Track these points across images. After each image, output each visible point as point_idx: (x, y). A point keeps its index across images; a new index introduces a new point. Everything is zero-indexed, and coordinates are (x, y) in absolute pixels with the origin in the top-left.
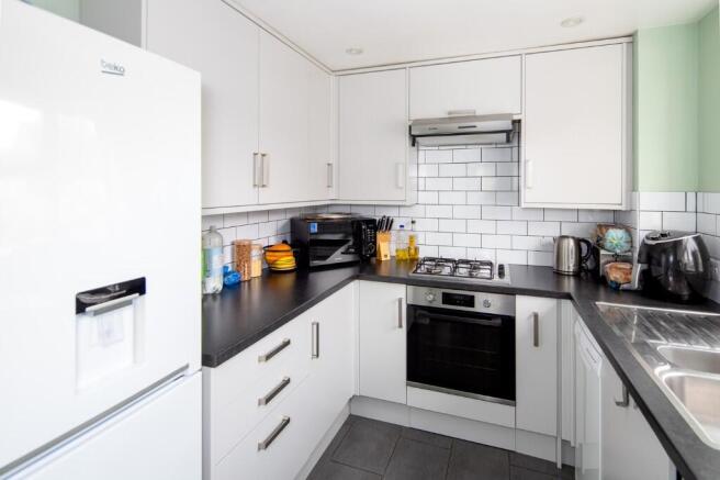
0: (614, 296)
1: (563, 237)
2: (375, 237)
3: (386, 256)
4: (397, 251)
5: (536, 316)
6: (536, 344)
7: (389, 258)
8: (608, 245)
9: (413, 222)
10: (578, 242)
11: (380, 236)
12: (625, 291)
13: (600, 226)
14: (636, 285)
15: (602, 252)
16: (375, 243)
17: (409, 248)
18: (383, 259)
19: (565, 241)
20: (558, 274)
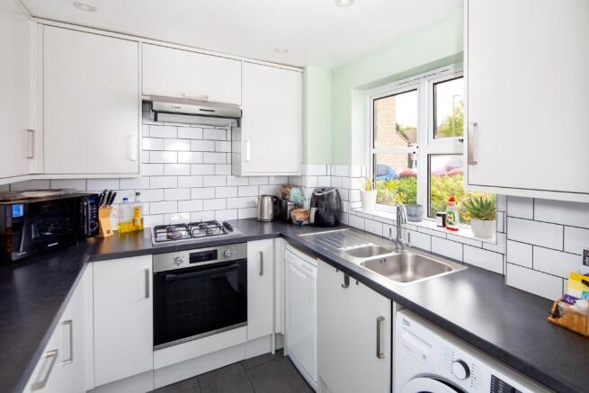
0: (299, 230)
1: (264, 196)
2: (97, 214)
3: (108, 232)
4: (119, 224)
5: (261, 254)
6: (261, 274)
7: (112, 233)
8: (292, 198)
9: (137, 194)
10: (273, 197)
11: (101, 211)
12: (306, 225)
13: (284, 186)
14: (312, 220)
15: (289, 203)
16: (97, 220)
17: (134, 221)
18: (106, 235)
19: (266, 198)
20: (261, 222)
